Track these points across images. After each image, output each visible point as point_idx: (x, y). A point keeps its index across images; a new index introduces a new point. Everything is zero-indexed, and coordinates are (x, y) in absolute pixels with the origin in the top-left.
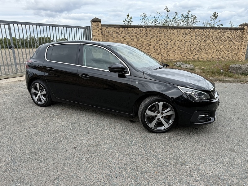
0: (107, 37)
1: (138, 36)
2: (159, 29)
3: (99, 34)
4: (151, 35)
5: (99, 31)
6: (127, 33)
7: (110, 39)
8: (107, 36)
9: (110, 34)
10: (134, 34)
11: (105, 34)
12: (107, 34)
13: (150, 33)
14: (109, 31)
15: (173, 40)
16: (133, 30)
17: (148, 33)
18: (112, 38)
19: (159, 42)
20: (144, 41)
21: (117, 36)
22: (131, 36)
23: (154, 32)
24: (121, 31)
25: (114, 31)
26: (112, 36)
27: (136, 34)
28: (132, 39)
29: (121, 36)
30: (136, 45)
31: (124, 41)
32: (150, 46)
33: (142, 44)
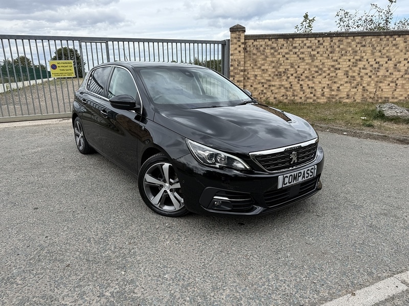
0: (255, 57)
1: (313, 53)
2: (360, 37)
3: (240, 52)
4: (342, 49)
5: (240, 46)
6: (291, 48)
7: (259, 60)
8: (254, 54)
9: (260, 51)
10: (305, 50)
11: (250, 51)
12: (255, 52)
13: (339, 47)
14: (258, 46)
15: (393, 59)
16: (305, 42)
17: (335, 46)
18: (263, 57)
19: (359, 62)
20: (326, 61)
21: (272, 54)
22: (299, 53)
23: (349, 43)
24: (280, 45)
25: (268, 46)
26: (264, 54)
27: (310, 50)
28: (300, 59)
29: (279, 54)
30: (309, 69)
31: (286, 61)
32: (337, 71)
33: (321, 67)
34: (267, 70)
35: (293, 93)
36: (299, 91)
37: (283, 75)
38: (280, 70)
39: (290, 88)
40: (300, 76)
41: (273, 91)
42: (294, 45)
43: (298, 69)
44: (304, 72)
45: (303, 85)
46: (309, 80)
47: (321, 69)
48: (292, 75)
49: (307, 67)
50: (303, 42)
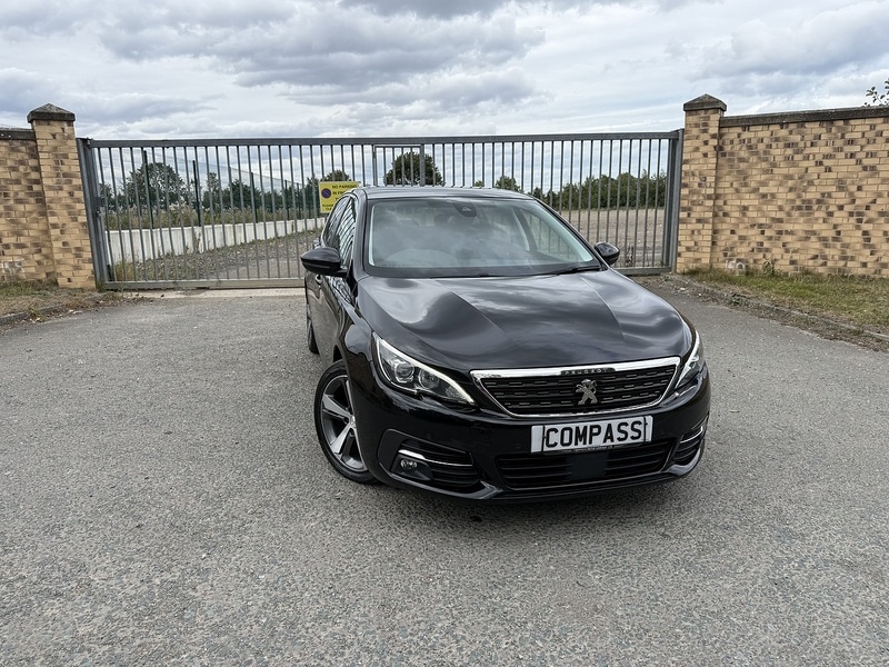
0: (743, 165)
3: (705, 155)
5: (706, 143)
6: (839, 143)
7: (754, 172)
8: (742, 160)
9: (757, 153)
11: (732, 154)
12: (744, 154)
14: (753, 141)
18: (764, 165)
21: (787, 158)
22: (861, 155)
24: (809, 138)
25: (777, 140)
26: (766, 160)
28: (865, 168)
29: (807, 158)
31: (823, 175)
34: (773, 195)
35: (843, 252)
36: (858, 246)
37: (815, 207)
38: (808, 196)
39: (835, 239)
40: (863, 210)
41: (788, 246)
42: (848, 136)
43: (858, 194)
44: (874, 202)
45: (872, 233)
48: (841, 208)
50: (873, 127)
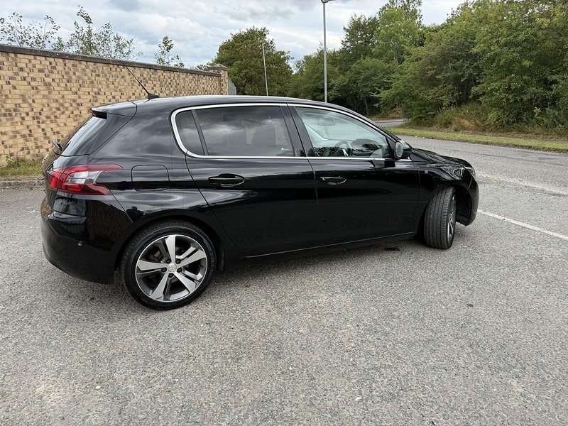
1: (47, 80)
4: (79, 78)
6: (16, 69)
10: (35, 74)
13: (75, 74)
16: (33, 62)
17: (71, 73)
20: (65, 93)
22: (29, 79)
23: (84, 70)
27: (42, 75)
28: (33, 88)
30: (48, 105)
31: (13, 91)
32: (81, 108)
33: (61, 101)
35: (36, 143)
36: (42, 139)
37: (14, 114)
38: (8, 106)
39: (30, 135)
40: (38, 115)
41: (6, 143)
42: (19, 65)
43: (34, 105)
44: (42, 110)
45: (46, 129)
46: (52, 122)
47: (62, 105)
48: (27, 114)
49: (45, 101)
50: (30, 61)
